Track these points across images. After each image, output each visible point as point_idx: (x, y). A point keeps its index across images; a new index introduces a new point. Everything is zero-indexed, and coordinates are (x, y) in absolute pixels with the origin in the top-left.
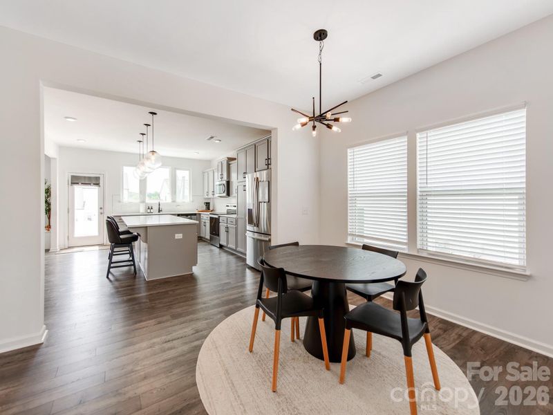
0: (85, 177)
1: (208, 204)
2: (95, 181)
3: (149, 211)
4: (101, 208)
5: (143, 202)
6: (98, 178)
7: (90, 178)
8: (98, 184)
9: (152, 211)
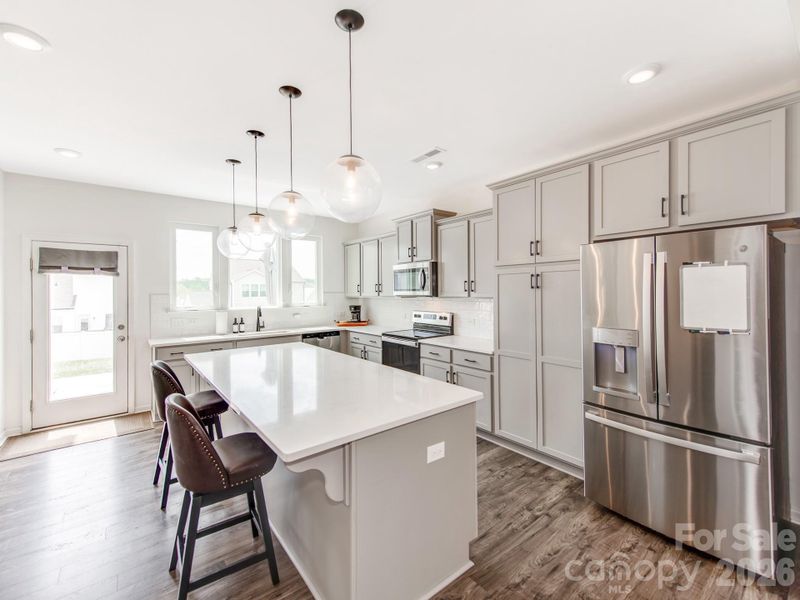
0: (78, 253)
1: (356, 309)
2: (108, 262)
3: (236, 328)
4: (121, 327)
5: (223, 308)
6: (112, 257)
7: (91, 255)
8: (113, 270)
9: (242, 327)
